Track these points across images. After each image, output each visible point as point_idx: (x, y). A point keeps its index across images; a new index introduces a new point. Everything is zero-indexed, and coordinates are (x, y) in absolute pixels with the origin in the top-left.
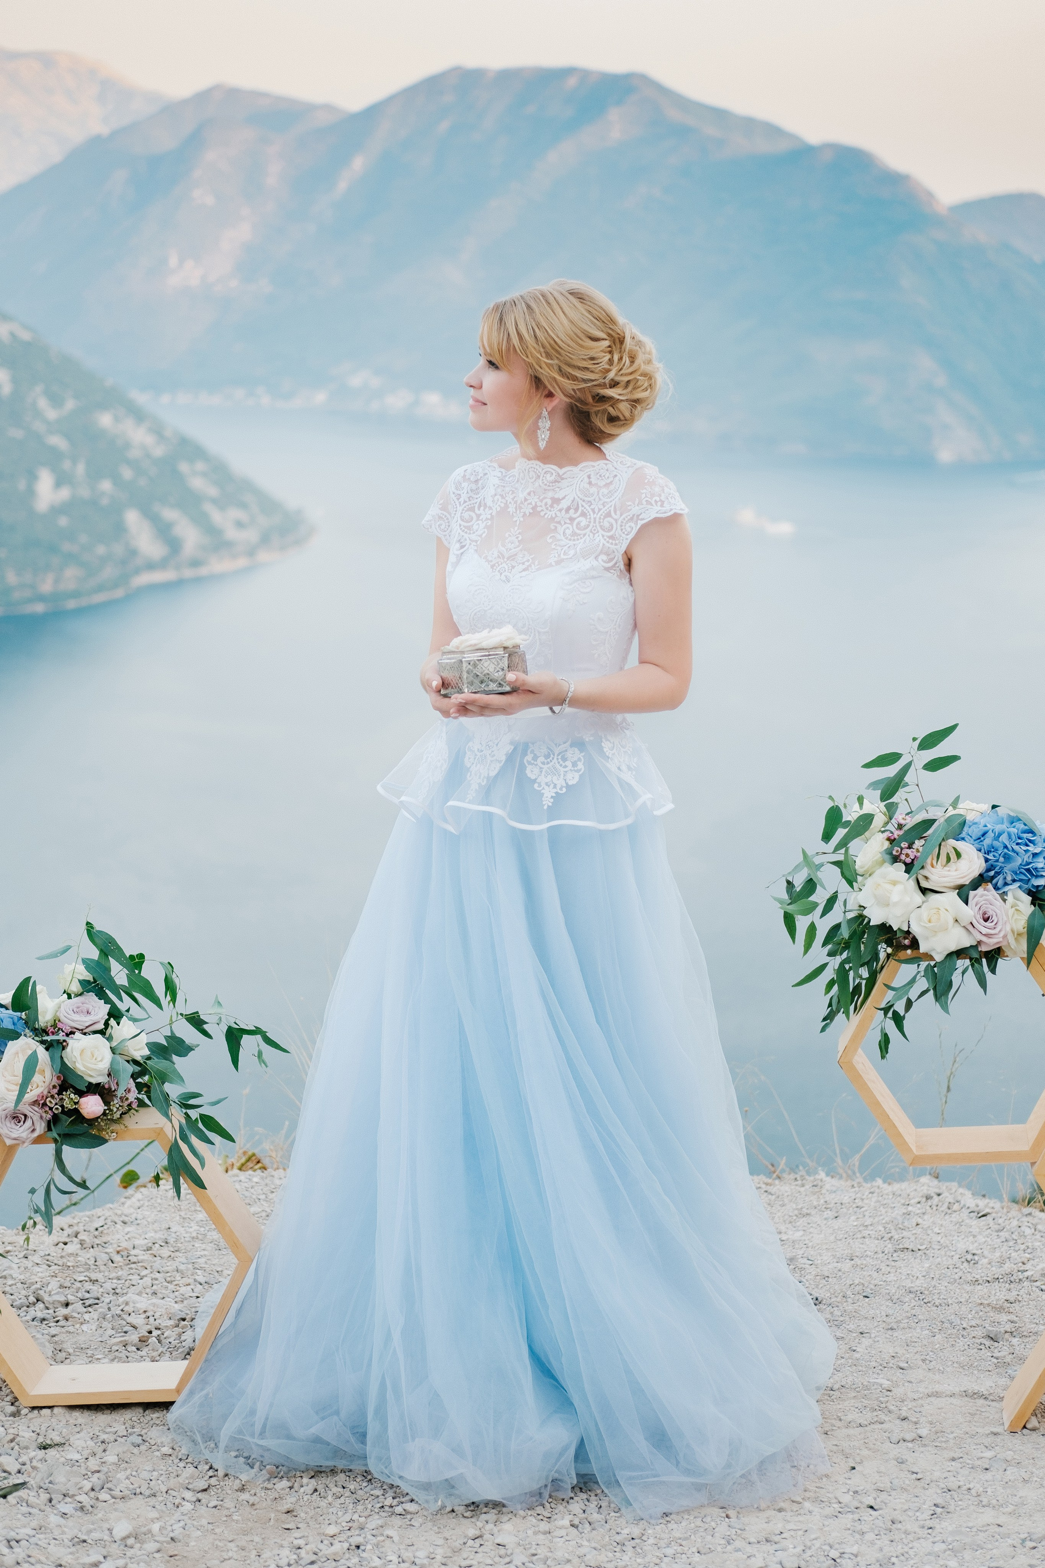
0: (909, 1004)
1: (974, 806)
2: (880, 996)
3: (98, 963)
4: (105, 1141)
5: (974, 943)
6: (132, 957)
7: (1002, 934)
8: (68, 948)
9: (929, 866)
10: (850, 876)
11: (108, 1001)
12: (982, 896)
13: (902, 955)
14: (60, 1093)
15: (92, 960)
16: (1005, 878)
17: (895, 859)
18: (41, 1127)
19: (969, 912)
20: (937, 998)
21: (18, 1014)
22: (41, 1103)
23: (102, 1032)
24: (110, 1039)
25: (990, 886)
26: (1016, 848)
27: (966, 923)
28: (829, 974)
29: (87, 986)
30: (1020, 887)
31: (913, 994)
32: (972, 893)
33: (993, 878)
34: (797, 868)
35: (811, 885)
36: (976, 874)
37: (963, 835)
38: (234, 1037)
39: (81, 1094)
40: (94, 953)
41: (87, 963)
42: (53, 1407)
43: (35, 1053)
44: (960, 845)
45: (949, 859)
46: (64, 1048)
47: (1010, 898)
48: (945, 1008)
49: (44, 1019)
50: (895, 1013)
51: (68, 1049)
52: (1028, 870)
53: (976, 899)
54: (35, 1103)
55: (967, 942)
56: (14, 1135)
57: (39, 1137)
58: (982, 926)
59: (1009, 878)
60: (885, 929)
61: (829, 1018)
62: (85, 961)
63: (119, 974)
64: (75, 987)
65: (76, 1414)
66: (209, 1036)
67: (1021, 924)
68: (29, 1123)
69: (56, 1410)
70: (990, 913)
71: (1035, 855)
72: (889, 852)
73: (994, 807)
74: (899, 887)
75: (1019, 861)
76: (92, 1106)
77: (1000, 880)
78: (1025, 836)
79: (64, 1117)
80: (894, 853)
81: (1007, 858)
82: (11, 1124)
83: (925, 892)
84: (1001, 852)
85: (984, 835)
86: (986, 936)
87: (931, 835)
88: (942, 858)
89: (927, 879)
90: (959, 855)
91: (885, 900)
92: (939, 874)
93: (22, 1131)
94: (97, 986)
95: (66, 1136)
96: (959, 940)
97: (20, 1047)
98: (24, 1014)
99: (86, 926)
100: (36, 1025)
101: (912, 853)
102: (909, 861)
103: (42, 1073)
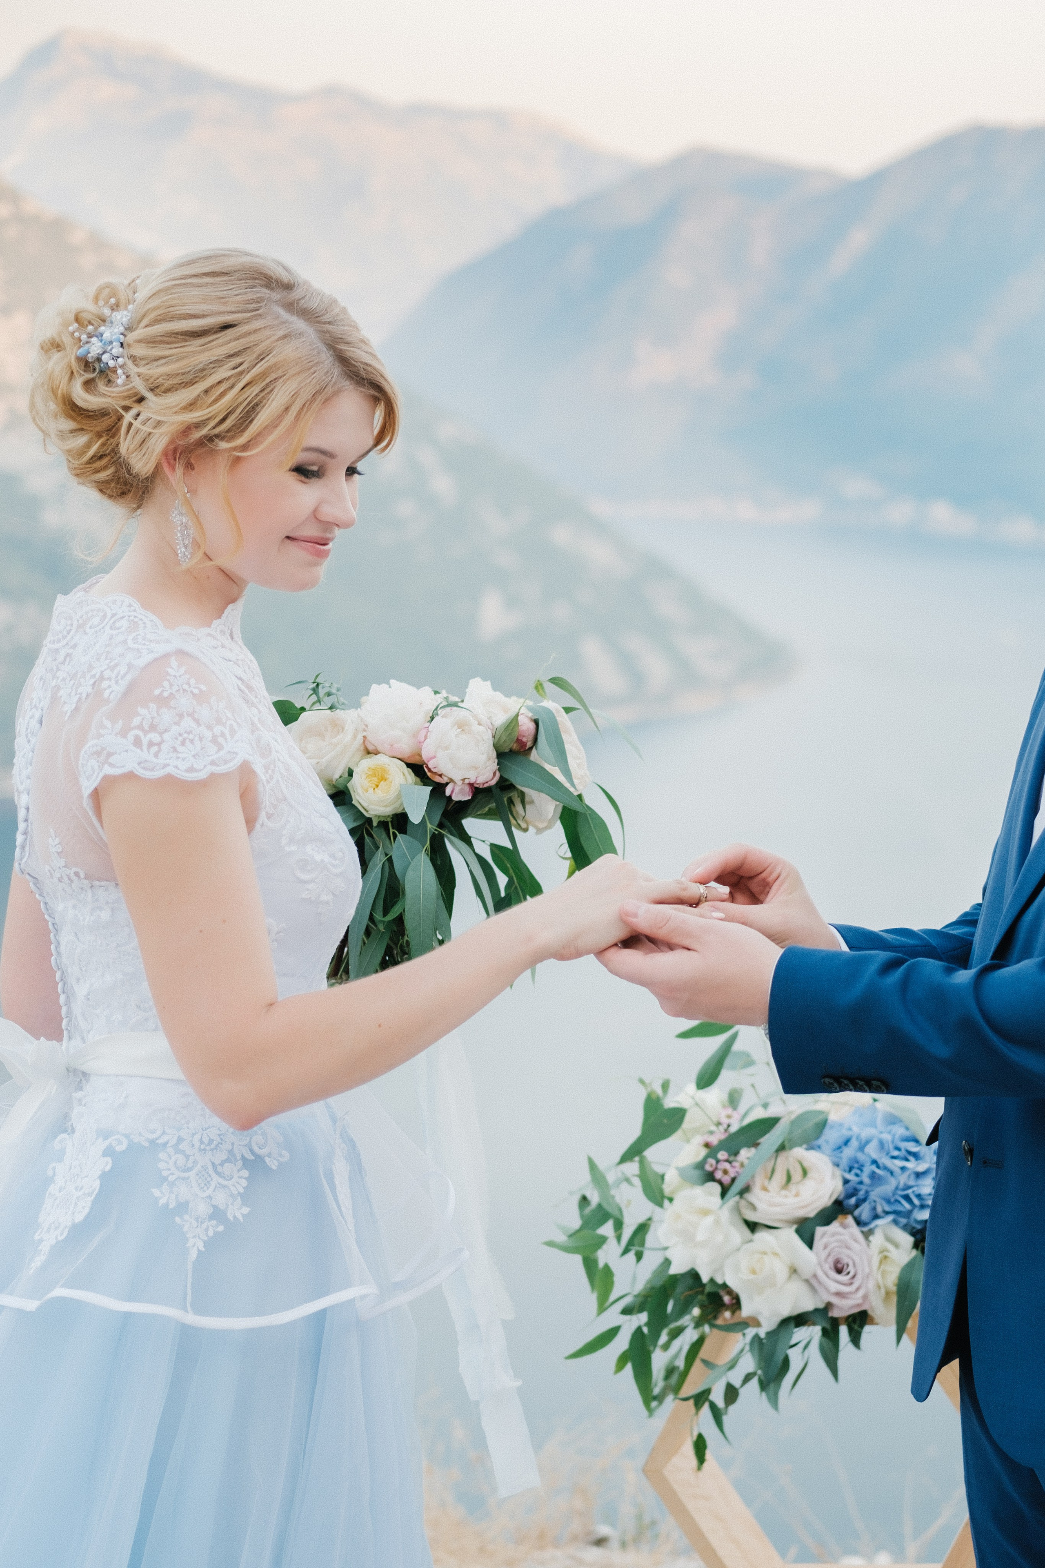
0: (731, 1394)
5: (821, 1306)
7: (861, 1293)
9: (757, 1190)
12: (833, 1235)
13: (722, 1319)
16: (874, 1209)
17: (710, 1177)
19: (809, 1259)
25: (850, 1220)
26: (890, 1163)
27: (807, 1273)
28: (622, 1343)
30: (895, 1222)
32: (820, 1230)
33: (857, 1206)
34: (593, 1183)
35: (604, 1212)
36: (828, 1201)
37: (820, 1141)
44: (812, 1158)
45: (789, 1178)
47: (877, 1239)
48: (774, 1401)
50: (712, 1405)
52: (907, 1198)
53: (825, 1240)
55: (808, 1304)
58: (833, 1283)
59: (879, 1210)
60: (693, 1280)
67: (890, 1278)
70: (845, 1260)
71: (918, 1175)
72: (700, 1165)
74: (709, 1220)
75: (893, 1183)
77: (864, 1211)
80: (708, 1168)
81: (876, 1178)
83: (753, 1226)
84: (869, 1168)
85: (847, 1142)
86: (838, 1294)
87: (770, 1140)
88: (780, 1177)
89: (753, 1207)
90: (805, 1173)
91: (689, 1237)
92: (772, 1201)
96: (799, 1298)
101: (733, 1169)
102: (727, 1179)
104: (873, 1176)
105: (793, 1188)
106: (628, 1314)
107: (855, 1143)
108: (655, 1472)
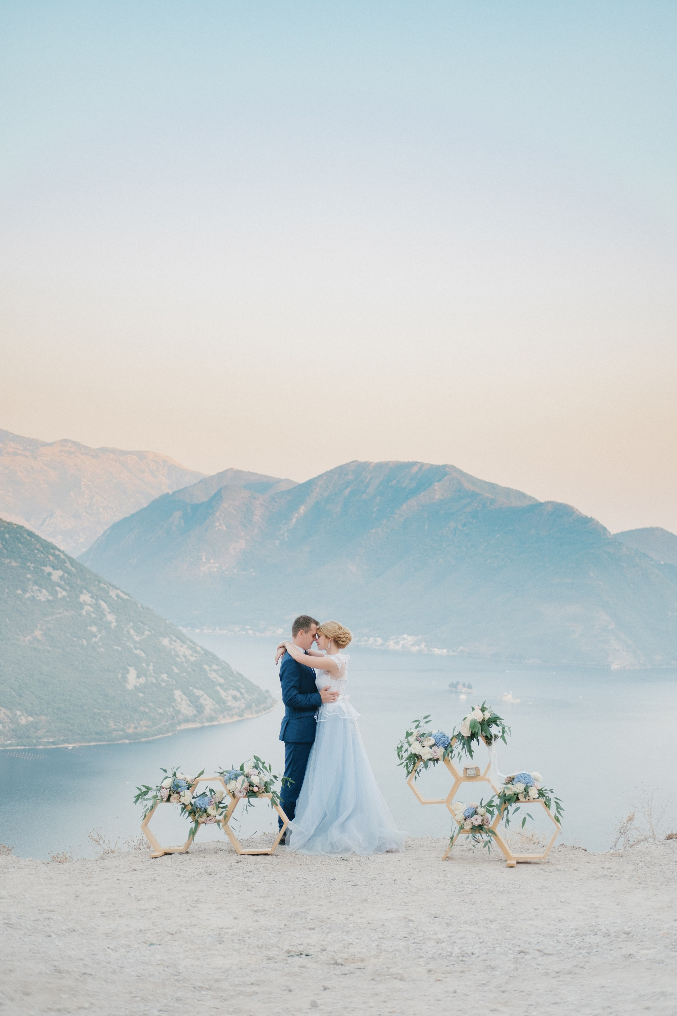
0: (420, 770)
1: (435, 731)
2: (415, 769)
3: (256, 763)
4: (258, 797)
5: (433, 757)
6: (263, 762)
7: (438, 756)
8: (250, 760)
9: (424, 742)
10: (410, 745)
11: (258, 770)
12: (435, 748)
13: (419, 760)
14: (249, 787)
17: (417, 740)
18: (245, 794)
19: (431, 751)
20: (425, 768)
21: (240, 771)
23: (258, 775)
24: (259, 777)
25: (436, 746)
26: (441, 738)
27: (431, 753)
28: (405, 764)
29: (254, 767)
30: (442, 746)
31: (421, 768)
32: (432, 747)
34: (399, 744)
35: (402, 747)
36: (433, 743)
37: (432, 736)
39: (254, 787)
40: (256, 761)
42: (245, 855)
43: (244, 778)
44: (431, 738)
45: (428, 740)
46: (250, 778)
47: (440, 747)
48: (427, 770)
49: (246, 772)
50: (418, 772)
52: (444, 743)
54: (244, 789)
55: (431, 757)
57: (244, 796)
59: (440, 744)
60: (415, 754)
61: (407, 776)
62: (254, 762)
63: (260, 765)
64: (252, 767)
65: (250, 856)
66: (278, 781)
67: (442, 754)
68: (243, 793)
70: (436, 751)
71: (445, 740)
72: (416, 739)
73: (439, 731)
74: (418, 746)
75: (442, 741)
76: (256, 789)
77: (438, 745)
78: (443, 736)
79: (250, 792)
81: (439, 741)
82: (239, 793)
83: (423, 747)
84: (439, 739)
85: (435, 736)
86: (435, 755)
87: (425, 736)
88: (427, 740)
89: (424, 744)
90: (430, 740)
91: (415, 749)
92: (426, 743)
93: (241, 795)
94: (256, 767)
95: (250, 795)
96: (430, 756)
97: (241, 778)
98: (242, 771)
99: (253, 756)
100: (244, 774)
101: (420, 739)
102: (420, 740)
103: (246, 783)
104: (439, 740)
105: (429, 742)
106: (405, 760)
107: (437, 736)
108: (409, 783)
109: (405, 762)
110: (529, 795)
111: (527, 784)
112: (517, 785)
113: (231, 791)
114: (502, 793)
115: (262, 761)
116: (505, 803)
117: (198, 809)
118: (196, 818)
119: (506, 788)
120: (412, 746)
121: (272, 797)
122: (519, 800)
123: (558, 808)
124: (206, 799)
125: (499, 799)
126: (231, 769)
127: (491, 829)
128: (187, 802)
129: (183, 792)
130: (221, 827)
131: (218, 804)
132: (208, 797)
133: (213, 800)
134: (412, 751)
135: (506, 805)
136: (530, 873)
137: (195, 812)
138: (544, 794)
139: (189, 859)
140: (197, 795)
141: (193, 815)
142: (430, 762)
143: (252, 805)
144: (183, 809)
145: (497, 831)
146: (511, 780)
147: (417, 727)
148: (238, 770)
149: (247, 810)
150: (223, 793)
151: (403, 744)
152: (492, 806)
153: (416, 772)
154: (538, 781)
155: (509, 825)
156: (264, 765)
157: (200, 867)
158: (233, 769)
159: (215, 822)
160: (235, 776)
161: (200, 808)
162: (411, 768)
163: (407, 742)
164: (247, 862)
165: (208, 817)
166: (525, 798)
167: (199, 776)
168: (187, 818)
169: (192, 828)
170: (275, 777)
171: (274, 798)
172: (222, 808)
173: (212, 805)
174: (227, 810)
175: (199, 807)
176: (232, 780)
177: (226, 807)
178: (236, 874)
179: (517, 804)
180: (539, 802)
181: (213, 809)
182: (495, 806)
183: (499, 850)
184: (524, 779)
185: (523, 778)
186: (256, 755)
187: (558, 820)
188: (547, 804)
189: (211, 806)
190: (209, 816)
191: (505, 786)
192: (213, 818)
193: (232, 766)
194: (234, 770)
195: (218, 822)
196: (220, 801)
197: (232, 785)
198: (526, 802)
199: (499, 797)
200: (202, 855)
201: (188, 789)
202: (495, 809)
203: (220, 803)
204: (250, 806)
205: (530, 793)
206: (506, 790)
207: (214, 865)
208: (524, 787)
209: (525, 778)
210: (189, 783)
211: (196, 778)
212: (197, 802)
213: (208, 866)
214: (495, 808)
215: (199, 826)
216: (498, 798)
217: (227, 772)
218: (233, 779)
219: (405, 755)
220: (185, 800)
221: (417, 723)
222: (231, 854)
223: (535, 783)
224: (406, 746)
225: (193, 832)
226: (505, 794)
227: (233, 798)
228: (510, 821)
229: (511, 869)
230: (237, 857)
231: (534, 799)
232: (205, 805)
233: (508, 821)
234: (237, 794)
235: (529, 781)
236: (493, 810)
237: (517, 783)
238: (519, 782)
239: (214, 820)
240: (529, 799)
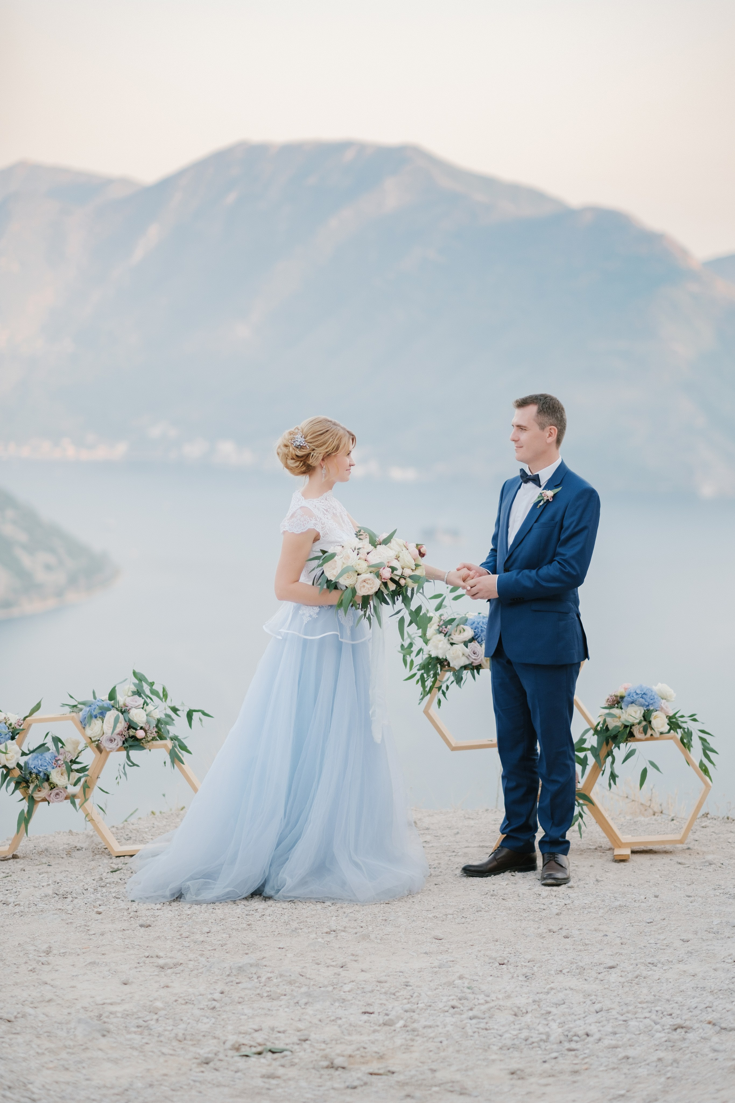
0: (447, 687)
1: (471, 614)
2: (437, 685)
3: (138, 684)
4: (145, 749)
5: (470, 663)
6: (151, 683)
7: (481, 660)
8: (126, 680)
9: (453, 635)
10: (426, 642)
11: (143, 698)
13: (444, 669)
14: (128, 730)
15: (136, 683)
17: (441, 632)
18: (120, 743)
19: (467, 651)
20: (457, 683)
21: (109, 702)
22: (121, 734)
23: (143, 708)
24: (145, 710)
25: (476, 641)
27: (467, 655)
28: (418, 677)
29: (134, 693)
31: (449, 683)
32: (469, 644)
33: (477, 638)
35: (411, 645)
36: (471, 637)
37: (467, 623)
38: (190, 715)
39: (136, 729)
40: (137, 682)
41: (135, 684)
42: (124, 856)
43: (118, 715)
44: (465, 627)
45: (460, 632)
46: (129, 713)
48: (460, 686)
49: (121, 703)
50: (443, 691)
51: (131, 713)
53: (471, 646)
54: (119, 734)
55: (468, 662)
56: (110, 747)
57: (119, 748)
58: (473, 656)
60: (437, 659)
61: (422, 699)
63: (146, 688)
64: (130, 694)
66: (180, 715)
68: (116, 742)
69: (126, 857)
70: (476, 651)
72: (438, 630)
73: (479, 613)
74: (442, 642)
76: (140, 734)
77: (479, 639)
79: (130, 739)
80: (440, 630)
82: (109, 743)
83: (452, 644)
84: (480, 629)
85: (474, 623)
86: (474, 659)
87: (455, 623)
88: (458, 631)
89: (452, 639)
90: (464, 631)
91: (436, 647)
92: (457, 637)
93: (113, 745)
94: (138, 693)
95: (130, 746)
96: (465, 662)
97: (111, 715)
98: (113, 702)
99: (132, 671)
100: (117, 707)
101: (446, 630)
102: (445, 632)
103: (121, 723)
105: (461, 633)
106: (418, 670)
107: (476, 623)
108: (426, 712)
109: (419, 673)
110: (653, 727)
111: (648, 706)
112: (629, 708)
113: (93, 739)
114: (601, 725)
115: (150, 681)
116: (607, 743)
117: (34, 776)
118: (30, 792)
119: (609, 714)
120: (430, 643)
121: (170, 747)
122: (634, 736)
123: (706, 749)
124: (48, 755)
125: (596, 737)
126: (90, 698)
127: (581, 792)
128: (12, 763)
129: (4, 744)
130: (78, 806)
131: (70, 764)
132: (50, 751)
133: (60, 757)
134: (430, 653)
135: (609, 746)
136: (659, 870)
137: (27, 782)
138: (680, 724)
139: (21, 870)
140: (29, 750)
141: (24, 787)
142: (465, 672)
143: (134, 765)
144: (5, 777)
145: (593, 795)
146: (617, 702)
147: (438, 608)
148: (105, 700)
149: (125, 774)
150: (77, 744)
151: (414, 641)
152: (585, 750)
153: (439, 691)
154: (668, 701)
155: (615, 784)
156: (154, 687)
157: (43, 884)
158: (95, 698)
159: (66, 798)
160: (100, 711)
161: (37, 774)
162: (429, 683)
163: (420, 637)
164: (131, 871)
165: (52, 789)
166: (645, 732)
167: (31, 714)
168: (13, 793)
169: (23, 811)
170: (175, 710)
171: (176, 749)
172: (78, 771)
173: (59, 767)
174: (88, 775)
175: (35, 771)
176: (94, 719)
177: (83, 770)
178: (114, 895)
179: (629, 744)
180: (671, 738)
181: (62, 774)
182: (588, 749)
183: (599, 829)
184: (642, 697)
185: (640, 695)
186: (137, 671)
187: (706, 771)
188: (685, 743)
189: (58, 769)
190: (54, 787)
191: (607, 711)
192: (62, 791)
193: (94, 693)
194: (98, 699)
195: (72, 798)
196: (74, 759)
197: (95, 729)
198: (647, 740)
199: (596, 732)
200: (44, 860)
201: (13, 738)
202: (589, 754)
203: (73, 762)
204: (131, 766)
205: (654, 723)
206: (609, 720)
207: (70, 880)
208: (643, 712)
209: (644, 696)
210: (13, 728)
211: (27, 717)
212: (30, 762)
213: (59, 881)
214: (589, 752)
215: (35, 806)
216: (594, 735)
217: (84, 704)
218: (96, 717)
219: (419, 660)
220: (7, 760)
221: (438, 600)
222: (98, 856)
223: (662, 705)
224: (419, 643)
225: (25, 819)
226: (607, 726)
227: (98, 753)
228: (618, 777)
229: (622, 864)
230: (111, 861)
231: (661, 733)
232: (45, 768)
233: (613, 776)
234: (105, 744)
235: (652, 702)
236: (586, 757)
237: (630, 705)
238: (632, 703)
239: (63, 795)
240: (652, 735)
